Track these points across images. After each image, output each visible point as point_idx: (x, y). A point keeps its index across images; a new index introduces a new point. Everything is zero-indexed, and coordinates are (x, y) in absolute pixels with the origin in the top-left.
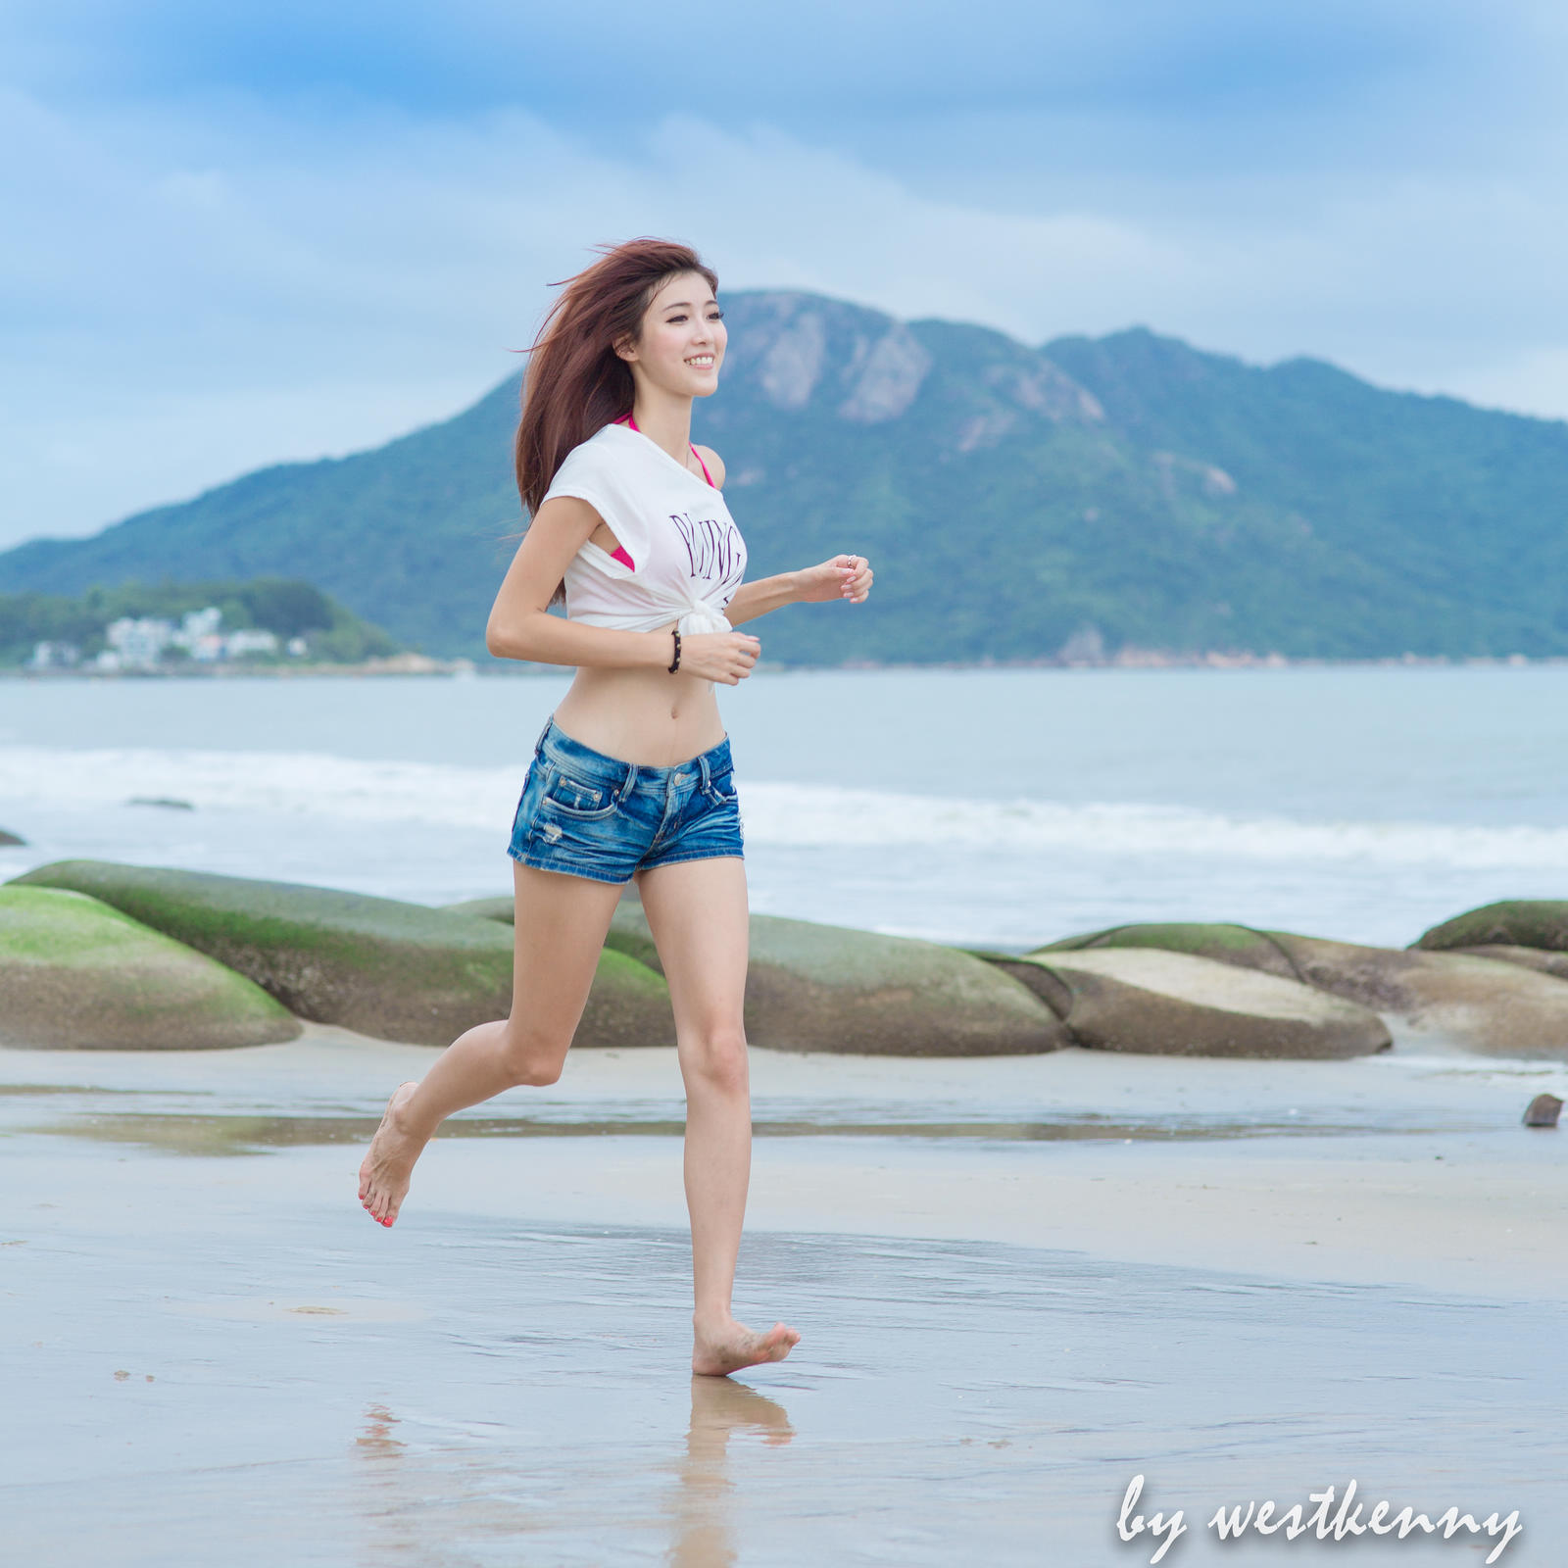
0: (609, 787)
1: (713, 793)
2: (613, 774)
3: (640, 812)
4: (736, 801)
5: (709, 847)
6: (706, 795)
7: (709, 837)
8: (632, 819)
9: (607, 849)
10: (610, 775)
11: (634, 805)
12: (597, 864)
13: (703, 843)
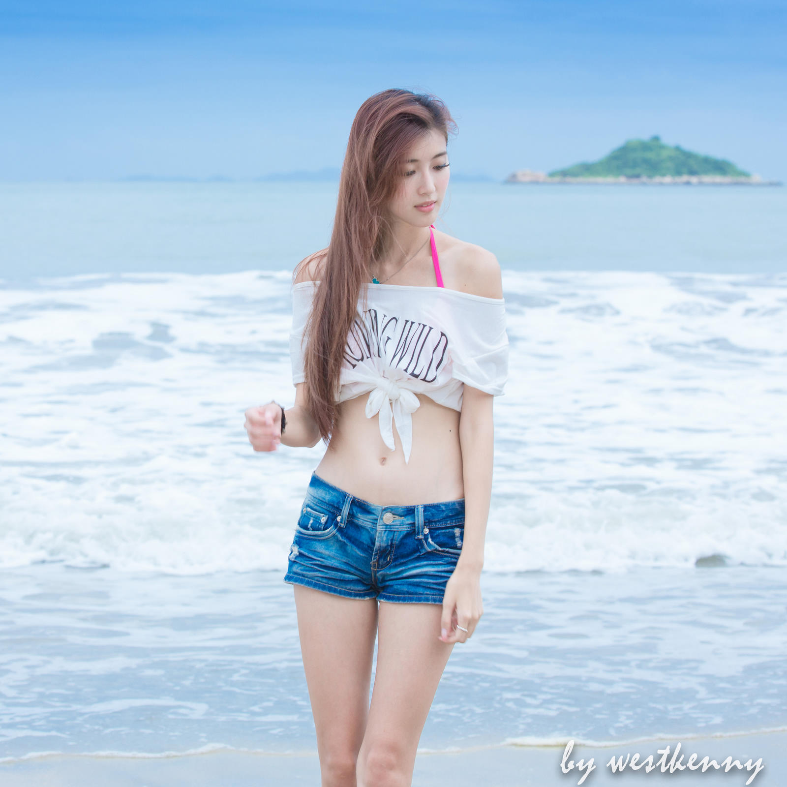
0: (333, 513)
1: (426, 539)
2: (336, 501)
3: (356, 540)
4: (459, 555)
5: (416, 594)
6: (420, 540)
7: (417, 585)
8: (349, 544)
9: (330, 565)
10: (334, 502)
11: (352, 532)
12: (322, 577)
13: (412, 589)
